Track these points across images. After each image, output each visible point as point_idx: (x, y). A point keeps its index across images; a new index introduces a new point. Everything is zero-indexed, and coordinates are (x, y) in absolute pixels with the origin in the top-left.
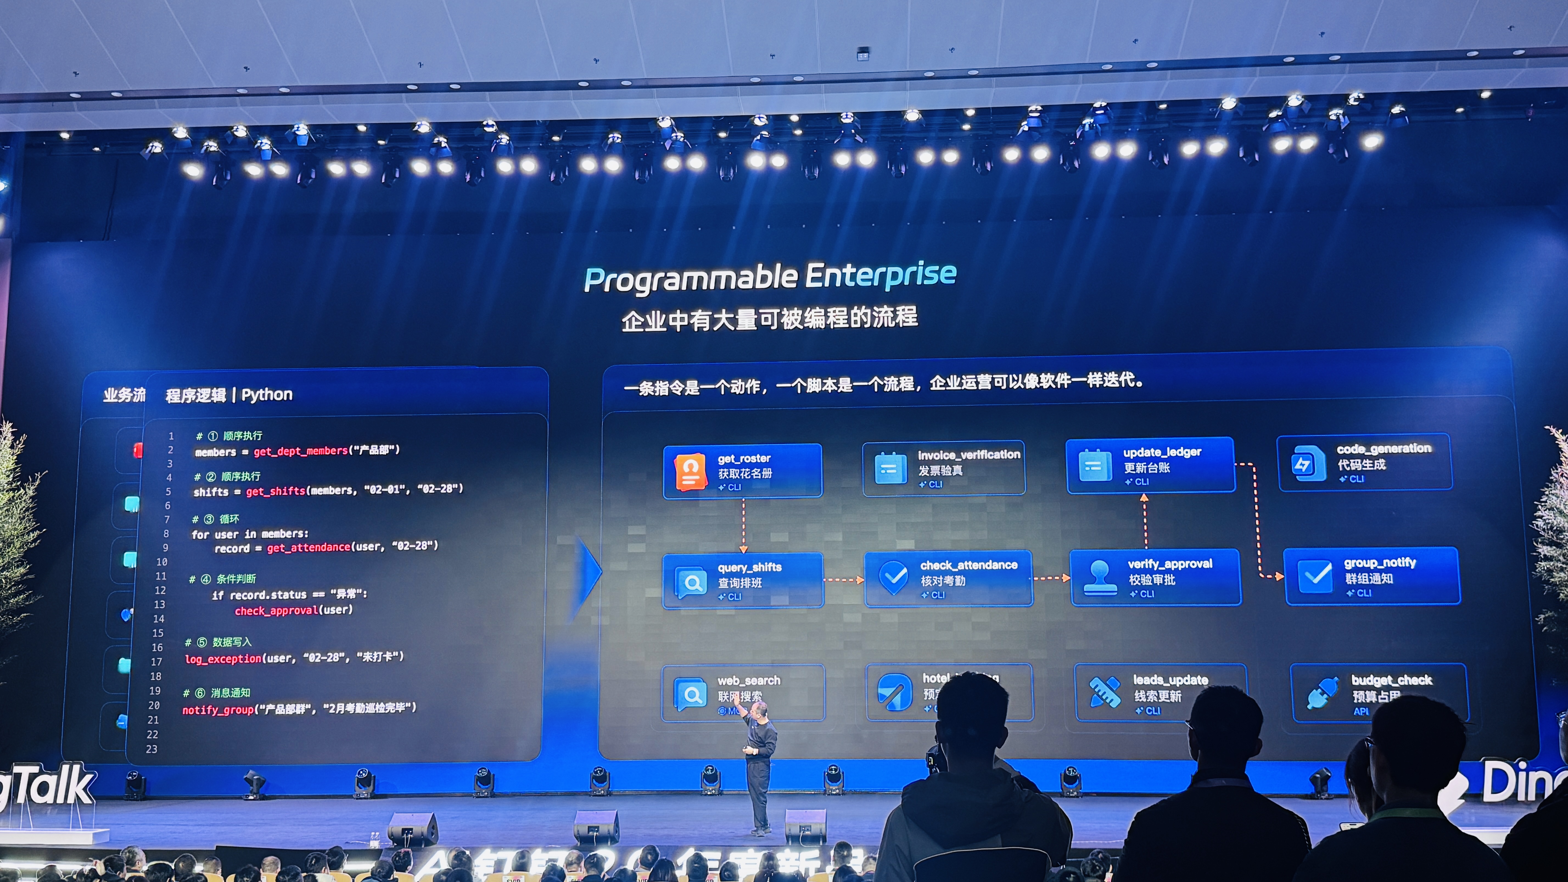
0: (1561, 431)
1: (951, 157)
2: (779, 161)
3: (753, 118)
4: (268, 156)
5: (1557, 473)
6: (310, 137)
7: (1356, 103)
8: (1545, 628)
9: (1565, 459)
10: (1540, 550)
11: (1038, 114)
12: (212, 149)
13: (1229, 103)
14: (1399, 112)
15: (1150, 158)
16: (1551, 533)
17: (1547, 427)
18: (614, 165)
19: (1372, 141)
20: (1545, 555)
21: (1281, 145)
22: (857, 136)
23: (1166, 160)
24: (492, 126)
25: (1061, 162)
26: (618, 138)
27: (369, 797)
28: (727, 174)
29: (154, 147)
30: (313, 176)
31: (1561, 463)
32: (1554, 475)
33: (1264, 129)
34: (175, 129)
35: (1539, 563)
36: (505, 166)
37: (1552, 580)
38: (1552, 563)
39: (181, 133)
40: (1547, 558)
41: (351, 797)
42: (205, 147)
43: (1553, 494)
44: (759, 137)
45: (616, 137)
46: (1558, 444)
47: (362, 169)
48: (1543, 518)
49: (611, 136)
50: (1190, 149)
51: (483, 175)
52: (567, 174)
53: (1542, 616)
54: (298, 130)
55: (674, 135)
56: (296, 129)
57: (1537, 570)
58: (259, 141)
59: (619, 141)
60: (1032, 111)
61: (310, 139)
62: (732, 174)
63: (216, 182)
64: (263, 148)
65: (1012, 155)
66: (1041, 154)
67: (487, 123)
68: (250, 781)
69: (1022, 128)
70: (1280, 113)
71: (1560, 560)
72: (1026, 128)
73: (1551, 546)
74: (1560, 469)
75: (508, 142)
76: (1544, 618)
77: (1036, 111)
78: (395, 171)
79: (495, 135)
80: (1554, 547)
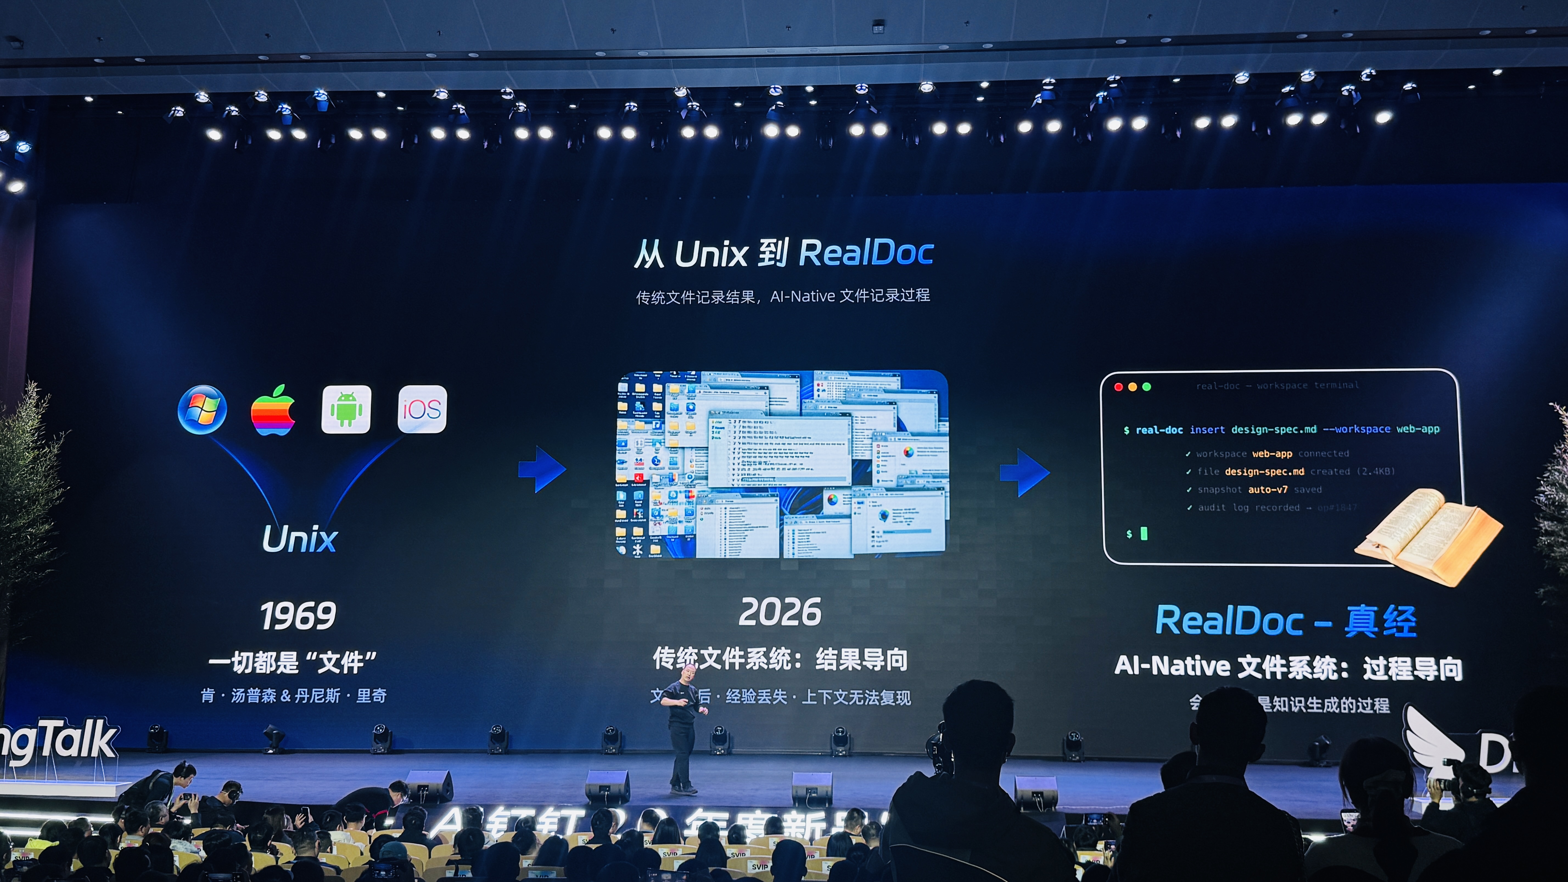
0: (1565, 407)
1: (964, 129)
2: (793, 131)
3: (768, 88)
4: (289, 121)
5: (1560, 449)
7: (1368, 80)
8: (1544, 602)
10: (1542, 525)
11: (1051, 87)
12: (234, 113)
13: (1242, 78)
14: (1411, 88)
15: (1163, 132)
16: (1552, 508)
17: (1551, 404)
18: (629, 133)
19: (1383, 117)
20: (1546, 530)
21: (1293, 120)
22: (872, 107)
23: (1178, 134)
24: (510, 94)
25: (1074, 134)
27: (386, 752)
28: (742, 144)
29: (176, 112)
30: (333, 141)
31: (1564, 439)
32: (1557, 450)
33: (1276, 104)
34: (197, 94)
35: (1541, 538)
36: (522, 134)
37: (1553, 554)
38: (1553, 539)
39: (203, 97)
40: (1548, 533)
41: (368, 752)
42: (227, 112)
43: (1555, 470)
44: (774, 108)
45: (632, 106)
46: (1562, 421)
47: (380, 134)
48: (1546, 493)
49: (628, 104)
50: (1202, 123)
51: (500, 142)
52: (583, 142)
56: (316, 95)
57: (1538, 545)
58: (280, 106)
59: (635, 109)
60: (1046, 84)
61: (330, 104)
62: (747, 143)
63: (237, 146)
64: (284, 113)
65: (1025, 127)
66: (1054, 126)
67: (505, 91)
68: (269, 735)
69: (1035, 101)
70: (1292, 89)
71: (1561, 535)
72: (1040, 101)
73: (1552, 522)
74: (1563, 446)
75: (525, 110)
76: (1543, 592)
77: (1050, 84)
78: (414, 137)
79: (512, 103)
80: (1555, 522)
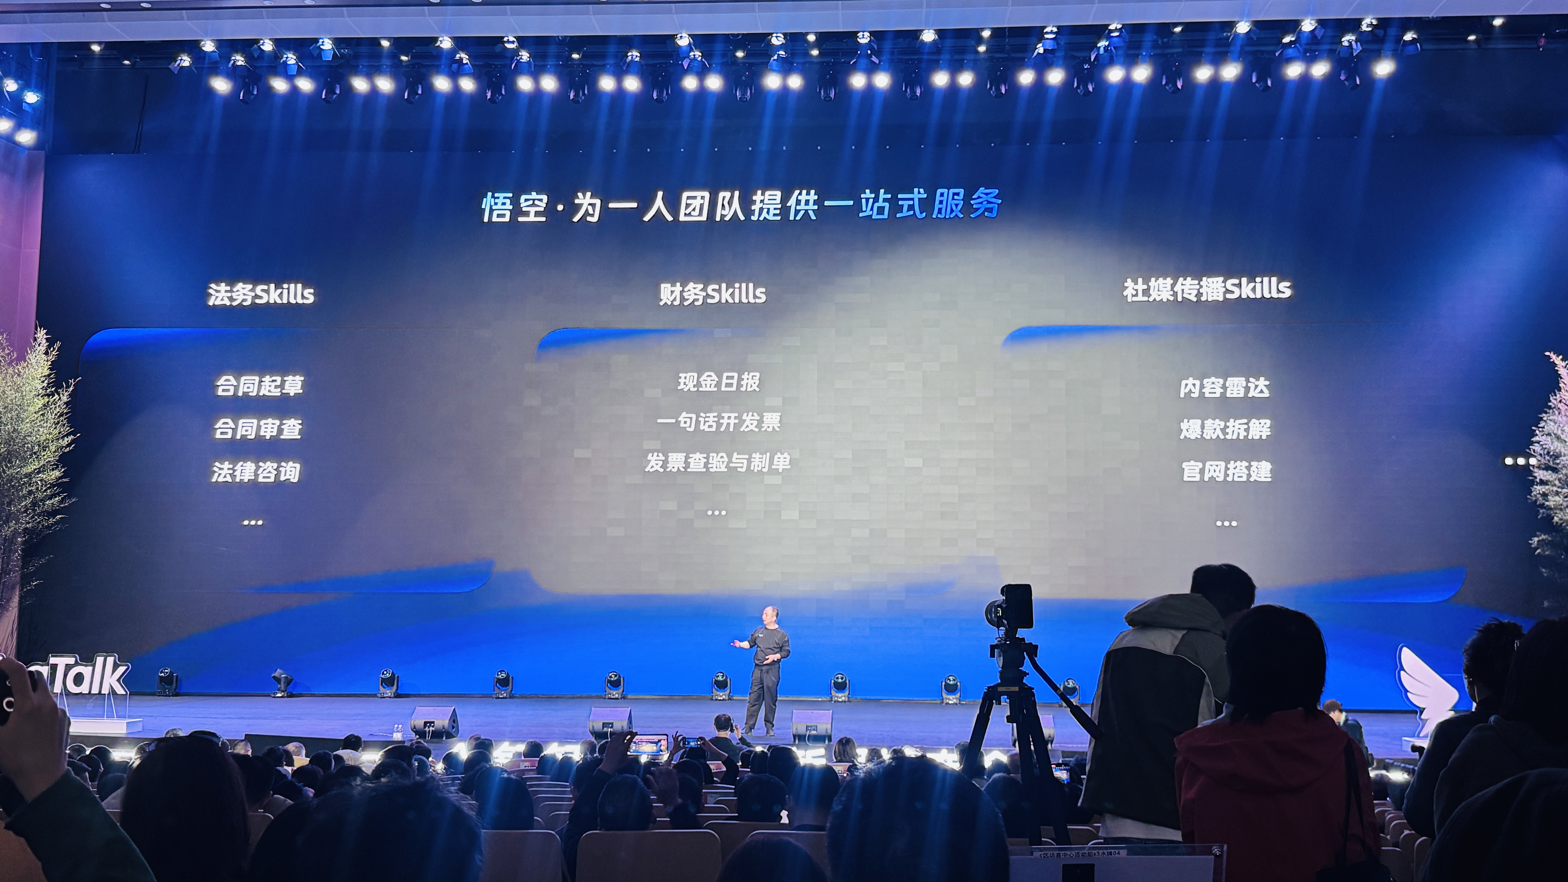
0: (1561, 357)
1: (966, 79)
2: (795, 82)
3: (770, 37)
4: (293, 71)
5: (1555, 399)
6: (335, 52)
7: (1370, 29)
8: (1538, 551)
9: (1564, 386)
10: (1536, 475)
11: (1053, 36)
12: (239, 63)
13: (1243, 28)
14: (1411, 39)
15: (1164, 83)
16: (1547, 458)
17: (1547, 353)
18: (632, 84)
19: (1384, 68)
20: (1541, 480)
21: (1294, 71)
22: (873, 56)
23: (1179, 84)
24: (513, 42)
25: (1075, 85)
26: (637, 56)
27: (392, 696)
28: (744, 93)
29: (182, 61)
30: (338, 92)
31: (1560, 389)
32: (1553, 401)
33: (1277, 54)
34: (203, 43)
35: (1535, 487)
36: (525, 84)
37: (1547, 503)
38: (1547, 487)
39: (209, 46)
40: (1543, 483)
41: (375, 696)
42: (233, 61)
43: (1550, 420)
44: (776, 57)
45: (634, 55)
46: (1558, 370)
47: (385, 85)
48: (1541, 443)
49: (630, 54)
50: (1203, 74)
51: (503, 92)
52: (586, 92)
53: (1536, 539)
54: (322, 45)
55: (692, 54)
56: (321, 43)
57: (1532, 494)
58: (285, 56)
59: (638, 59)
60: (1047, 33)
61: (335, 55)
62: (749, 94)
63: (243, 97)
64: (288, 63)
65: (1026, 78)
66: (1055, 77)
67: (508, 40)
68: (278, 680)
69: (1037, 51)
70: (1293, 39)
71: (1555, 485)
72: (1041, 51)
73: (1547, 470)
74: (1558, 396)
75: (528, 59)
76: (1539, 541)
77: (1052, 32)
78: (418, 87)
79: (515, 52)
80: (1550, 472)
